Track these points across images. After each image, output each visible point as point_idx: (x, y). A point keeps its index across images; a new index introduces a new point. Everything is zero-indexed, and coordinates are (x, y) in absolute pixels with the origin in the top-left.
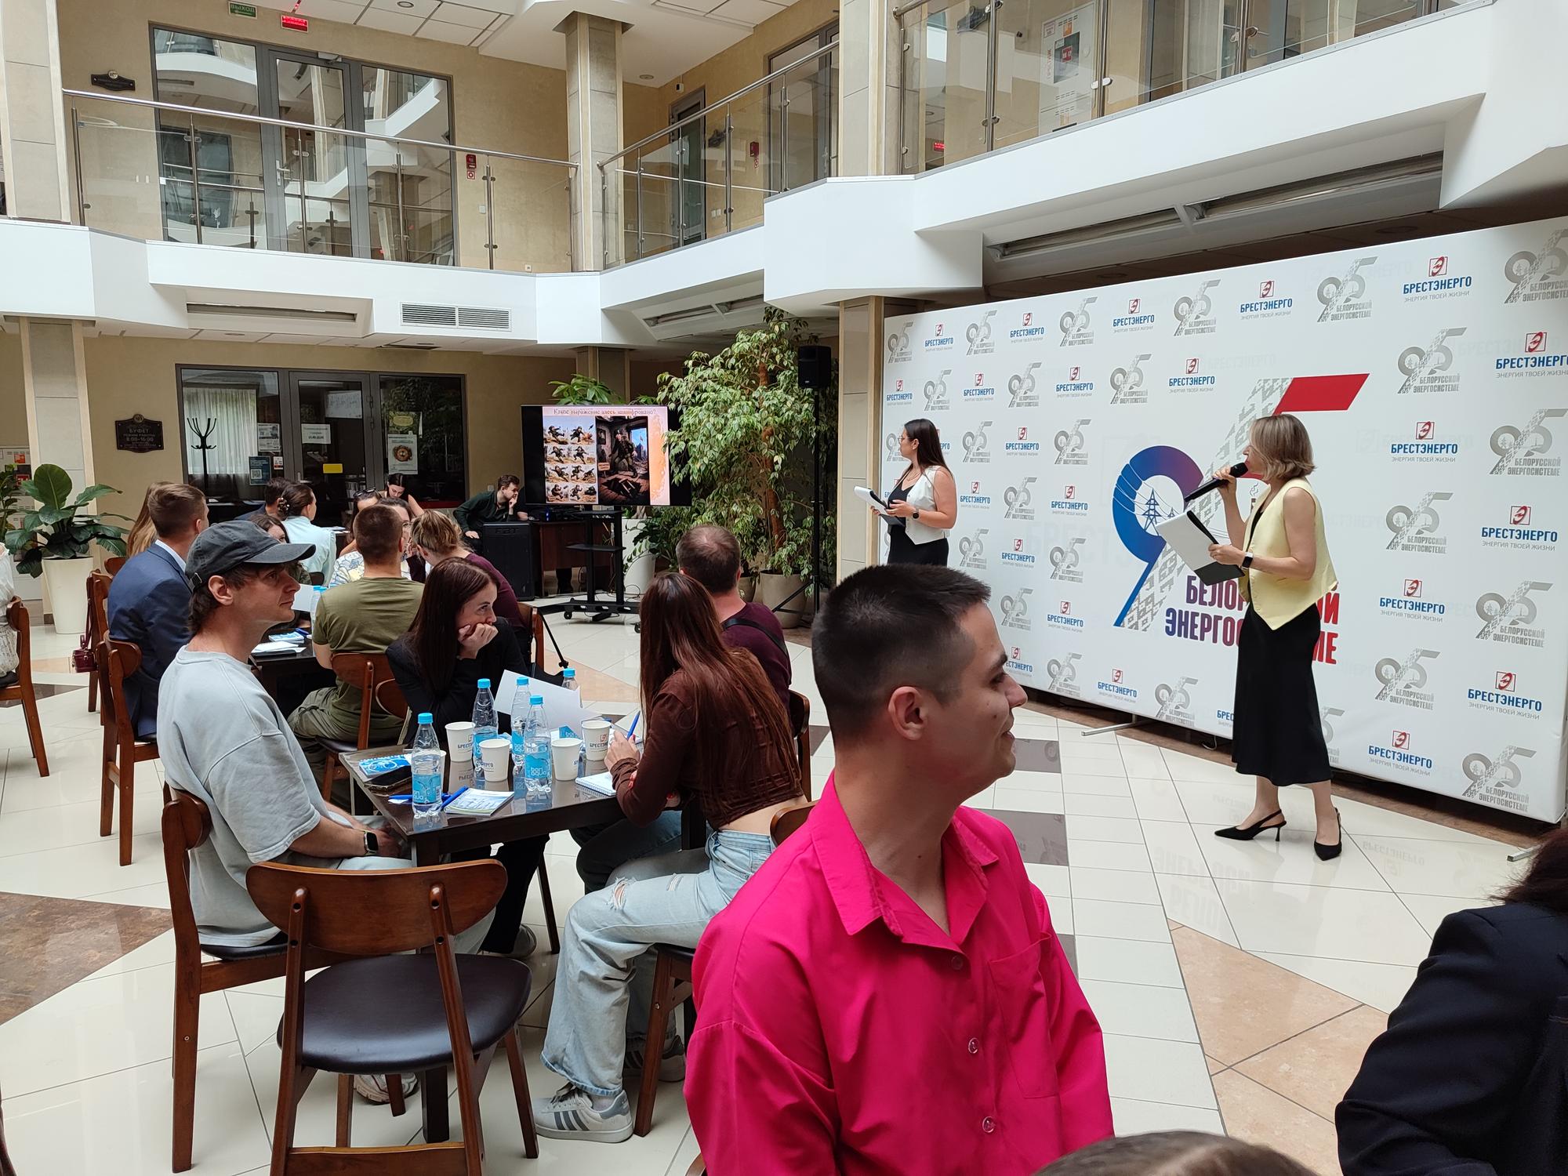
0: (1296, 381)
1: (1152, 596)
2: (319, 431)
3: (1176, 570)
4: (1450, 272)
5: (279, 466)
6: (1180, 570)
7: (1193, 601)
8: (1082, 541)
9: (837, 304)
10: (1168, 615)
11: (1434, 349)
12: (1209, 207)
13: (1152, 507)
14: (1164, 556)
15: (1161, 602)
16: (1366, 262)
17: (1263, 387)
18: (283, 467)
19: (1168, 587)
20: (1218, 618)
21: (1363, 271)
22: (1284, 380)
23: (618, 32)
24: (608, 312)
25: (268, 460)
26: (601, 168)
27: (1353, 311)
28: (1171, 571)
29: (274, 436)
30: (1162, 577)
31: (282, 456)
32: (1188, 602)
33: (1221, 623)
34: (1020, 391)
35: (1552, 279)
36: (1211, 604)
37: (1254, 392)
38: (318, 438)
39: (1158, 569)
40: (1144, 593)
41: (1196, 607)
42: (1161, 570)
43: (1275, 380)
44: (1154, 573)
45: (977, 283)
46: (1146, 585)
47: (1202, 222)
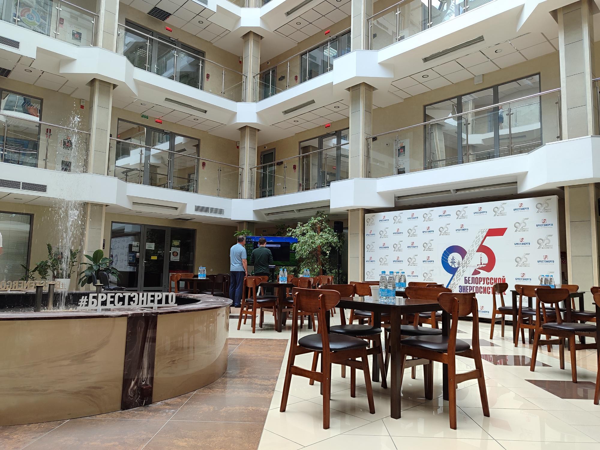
0: (489, 229)
1: (455, 283)
2: (151, 245)
3: (461, 276)
4: (524, 206)
5: (138, 256)
6: (462, 276)
7: (466, 283)
8: (433, 270)
9: (348, 210)
10: (459, 287)
11: (522, 222)
12: (457, 190)
13: (453, 260)
14: (457, 273)
15: (457, 284)
16: (504, 204)
17: (481, 231)
18: (139, 256)
19: (459, 280)
20: (474, 287)
21: (504, 206)
22: (486, 229)
23: (257, 132)
24: (255, 211)
25: (134, 254)
26: (251, 169)
27: (502, 214)
28: (459, 276)
29: (137, 246)
30: (457, 278)
31: (139, 253)
32: (465, 283)
33: (475, 288)
34: (411, 233)
35: (546, 208)
36: (472, 283)
37: (479, 232)
38: (151, 247)
39: (456, 276)
40: (452, 282)
41: (467, 285)
42: (457, 276)
43: (484, 229)
44: (455, 277)
45: (392, 205)
46: (453, 280)
47: (456, 194)
